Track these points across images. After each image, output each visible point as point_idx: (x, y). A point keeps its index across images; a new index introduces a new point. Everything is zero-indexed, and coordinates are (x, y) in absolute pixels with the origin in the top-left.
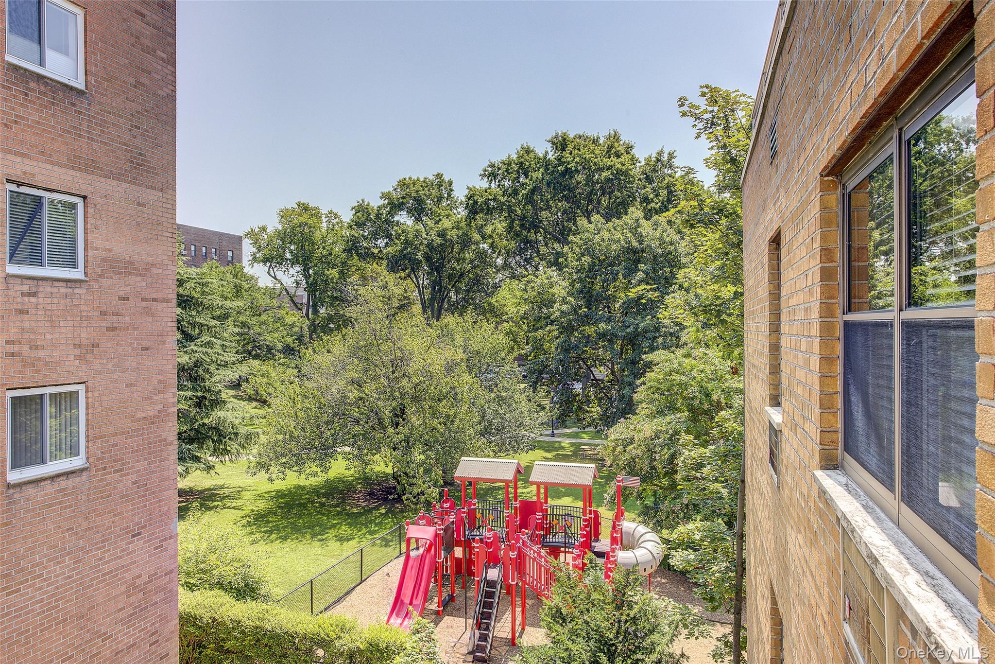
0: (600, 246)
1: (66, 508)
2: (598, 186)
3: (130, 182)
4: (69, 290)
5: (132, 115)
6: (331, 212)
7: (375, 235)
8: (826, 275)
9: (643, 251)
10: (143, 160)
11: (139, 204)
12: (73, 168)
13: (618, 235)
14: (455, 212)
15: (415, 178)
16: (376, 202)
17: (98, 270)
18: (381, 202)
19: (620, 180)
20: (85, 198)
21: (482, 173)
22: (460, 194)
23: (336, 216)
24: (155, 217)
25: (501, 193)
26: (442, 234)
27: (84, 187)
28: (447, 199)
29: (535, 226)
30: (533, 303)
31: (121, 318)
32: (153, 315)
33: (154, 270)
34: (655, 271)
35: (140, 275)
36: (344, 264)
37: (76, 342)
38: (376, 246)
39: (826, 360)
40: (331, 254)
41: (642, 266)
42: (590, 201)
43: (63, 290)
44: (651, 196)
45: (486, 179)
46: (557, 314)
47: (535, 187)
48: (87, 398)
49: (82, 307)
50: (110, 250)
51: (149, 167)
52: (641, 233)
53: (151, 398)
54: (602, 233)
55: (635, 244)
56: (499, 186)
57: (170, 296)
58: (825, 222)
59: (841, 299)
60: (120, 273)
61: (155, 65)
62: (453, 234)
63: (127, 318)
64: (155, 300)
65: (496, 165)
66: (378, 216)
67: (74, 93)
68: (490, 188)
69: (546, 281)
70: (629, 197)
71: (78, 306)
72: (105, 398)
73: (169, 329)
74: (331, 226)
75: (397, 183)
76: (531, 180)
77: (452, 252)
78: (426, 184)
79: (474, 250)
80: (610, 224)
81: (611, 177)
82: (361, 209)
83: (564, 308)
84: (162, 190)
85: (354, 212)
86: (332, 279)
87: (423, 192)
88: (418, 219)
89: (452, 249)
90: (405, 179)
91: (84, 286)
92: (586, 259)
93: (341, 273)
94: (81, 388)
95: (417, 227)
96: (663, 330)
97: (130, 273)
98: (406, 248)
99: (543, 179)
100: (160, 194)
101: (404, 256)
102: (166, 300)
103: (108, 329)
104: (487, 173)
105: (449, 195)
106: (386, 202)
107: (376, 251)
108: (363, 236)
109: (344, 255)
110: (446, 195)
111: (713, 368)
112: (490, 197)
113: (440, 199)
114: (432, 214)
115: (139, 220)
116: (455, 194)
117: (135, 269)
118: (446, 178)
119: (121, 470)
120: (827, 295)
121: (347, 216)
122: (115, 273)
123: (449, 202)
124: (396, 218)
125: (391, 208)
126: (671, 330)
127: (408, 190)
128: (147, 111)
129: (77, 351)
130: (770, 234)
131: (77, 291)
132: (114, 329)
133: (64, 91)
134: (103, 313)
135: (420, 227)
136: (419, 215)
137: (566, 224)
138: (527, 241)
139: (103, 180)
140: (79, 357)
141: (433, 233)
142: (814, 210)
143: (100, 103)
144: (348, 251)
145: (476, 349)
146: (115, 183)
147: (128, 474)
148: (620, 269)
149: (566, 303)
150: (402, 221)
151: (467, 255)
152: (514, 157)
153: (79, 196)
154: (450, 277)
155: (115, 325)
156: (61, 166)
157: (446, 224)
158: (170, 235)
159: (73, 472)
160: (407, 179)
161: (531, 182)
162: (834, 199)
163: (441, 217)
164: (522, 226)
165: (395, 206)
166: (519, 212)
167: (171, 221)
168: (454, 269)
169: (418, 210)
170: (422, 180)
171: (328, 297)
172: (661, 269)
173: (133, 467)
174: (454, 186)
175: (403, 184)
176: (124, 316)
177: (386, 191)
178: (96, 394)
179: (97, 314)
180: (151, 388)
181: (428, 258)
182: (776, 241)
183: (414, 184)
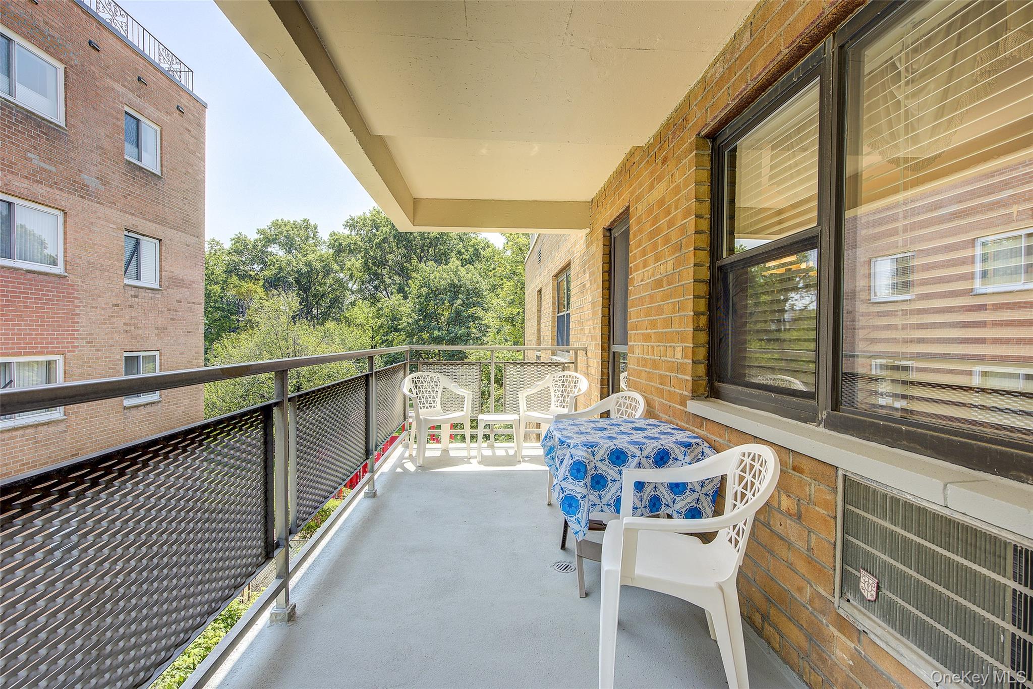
0: (433, 281)
1: (151, 423)
2: (428, 241)
3: (183, 232)
4: (153, 295)
5: (184, 191)
6: (213, 240)
7: (252, 262)
8: (553, 304)
9: (461, 286)
10: (189, 219)
11: (187, 245)
12: (155, 222)
13: (445, 275)
14: (319, 248)
15: (286, 220)
16: (252, 236)
17: (167, 284)
18: (257, 237)
19: (443, 238)
20: (160, 240)
21: (346, 224)
22: (324, 235)
23: (218, 244)
24: (194, 253)
25: (359, 239)
26: (308, 264)
27: (160, 234)
28: (313, 239)
29: (383, 263)
30: (387, 316)
31: (177, 313)
32: (193, 312)
33: (194, 285)
34: (467, 299)
35: (187, 287)
36: (225, 282)
37: (156, 326)
38: (253, 270)
39: (553, 327)
40: (213, 274)
41: (460, 296)
42: (422, 251)
43: (150, 295)
44: (463, 250)
45: (348, 228)
46: (405, 324)
47: (385, 238)
48: (160, 359)
49: (159, 306)
50: (173, 272)
51: (192, 223)
52: (459, 275)
53: (192, 362)
54: (435, 273)
55: (456, 281)
56: (357, 234)
57: (201, 301)
58: (553, 289)
59: (557, 310)
60: (177, 286)
61: (195, 161)
62: (318, 265)
63: (180, 313)
64: (194, 303)
65: (356, 219)
66: (255, 247)
67: (156, 177)
68: (351, 235)
69: (397, 302)
70: (449, 250)
71: (157, 305)
72: (169, 360)
73: (200, 321)
74: (213, 252)
75: (270, 224)
76: (382, 232)
77: (317, 278)
78: (295, 226)
79: (334, 278)
80: (440, 268)
81: (438, 236)
82: (237, 240)
83: (410, 320)
84: (198, 237)
85: (233, 242)
86: (215, 293)
87: (293, 232)
88: (289, 252)
89: (317, 275)
90: (278, 220)
91: (160, 292)
92: (424, 290)
93: (223, 288)
94: (157, 353)
95: (288, 257)
96: (473, 335)
97: (182, 287)
98: (279, 273)
99: (390, 233)
100: (197, 239)
101: (279, 278)
102: (199, 304)
103: (171, 319)
104: (348, 224)
105: (314, 236)
106: (262, 236)
107: (253, 274)
108: (241, 261)
109: (224, 275)
110: (312, 236)
111: (503, 355)
112: (352, 242)
113: (307, 238)
114: (300, 249)
115: (187, 255)
116: (320, 235)
117: (184, 284)
118: (312, 223)
119: (177, 404)
120: (554, 309)
121: (228, 245)
122: (175, 286)
123: (314, 241)
124: (269, 249)
125: (266, 242)
126: (477, 336)
127: (280, 229)
128: (191, 189)
129: (156, 331)
130: (538, 289)
131: (157, 296)
132: (174, 320)
133: (152, 177)
134: (169, 310)
135: (290, 257)
136: (289, 248)
137: (405, 264)
138: (376, 274)
139: (169, 230)
140: (157, 335)
141: (301, 264)
142: (551, 286)
143: (168, 184)
144: (229, 272)
145: (350, 346)
146: (175, 232)
147: (180, 407)
148: (447, 298)
149: (411, 318)
150: (275, 252)
151: (328, 281)
152: (368, 215)
153: (157, 239)
154: (315, 296)
155: (175, 317)
156: (150, 221)
157: (310, 257)
158: (201, 264)
159: (154, 403)
160: (280, 221)
161: (382, 234)
162: (556, 283)
163: (308, 252)
164: (374, 264)
165: (269, 240)
166: (372, 253)
167: (203, 256)
168: (318, 290)
169: (289, 246)
170: (292, 222)
171: (211, 307)
172: (471, 298)
173: (182, 403)
174: (319, 230)
175: (276, 224)
176: (179, 312)
177: (262, 228)
178: (166, 358)
179: (166, 310)
180: (191, 356)
181: (298, 282)
182: (540, 291)
183: (285, 225)
